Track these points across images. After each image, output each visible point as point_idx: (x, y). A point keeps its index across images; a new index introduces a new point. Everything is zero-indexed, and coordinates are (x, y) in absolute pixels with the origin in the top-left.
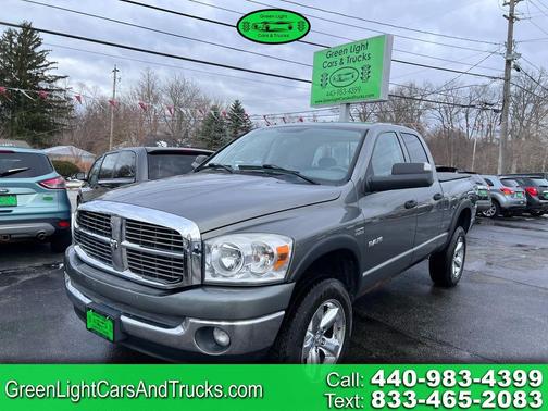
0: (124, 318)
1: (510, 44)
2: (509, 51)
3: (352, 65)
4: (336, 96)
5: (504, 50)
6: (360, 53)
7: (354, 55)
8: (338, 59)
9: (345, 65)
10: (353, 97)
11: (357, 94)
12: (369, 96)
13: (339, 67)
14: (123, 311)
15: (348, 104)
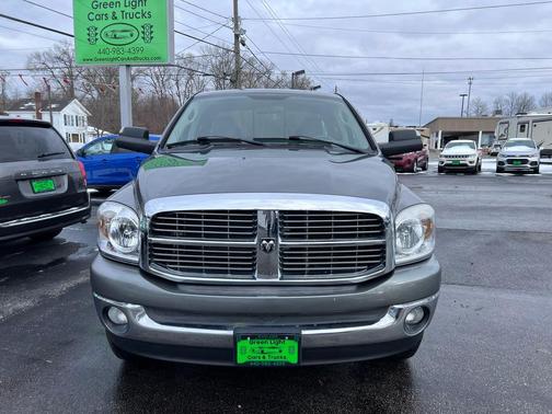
0: (304, 332)
1: (236, 19)
2: (236, 26)
3: (128, 21)
4: (112, 56)
5: (232, 24)
6: (139, 9)
7: (128, 10)
8: (109, 11)
9: (120, 20)
10: (134, 59)
11: (139, 55)
12: (156, 59)
13: (110, 21)
14: (297, 325)
15: (128, 66)
